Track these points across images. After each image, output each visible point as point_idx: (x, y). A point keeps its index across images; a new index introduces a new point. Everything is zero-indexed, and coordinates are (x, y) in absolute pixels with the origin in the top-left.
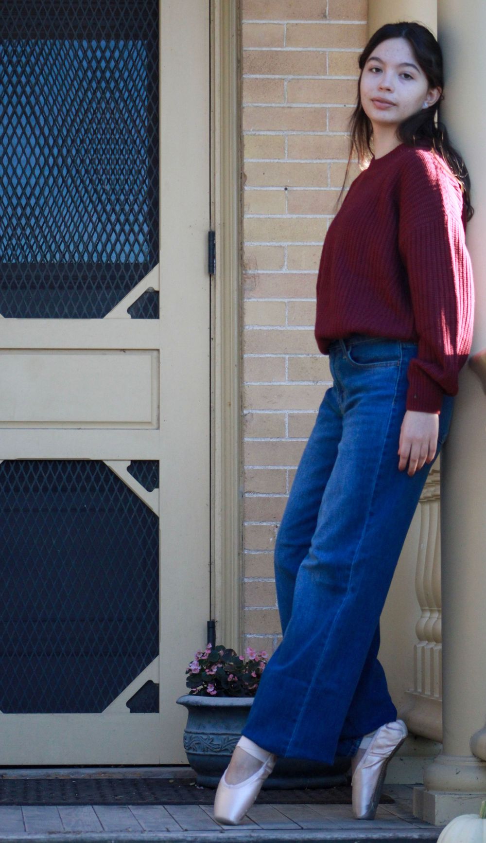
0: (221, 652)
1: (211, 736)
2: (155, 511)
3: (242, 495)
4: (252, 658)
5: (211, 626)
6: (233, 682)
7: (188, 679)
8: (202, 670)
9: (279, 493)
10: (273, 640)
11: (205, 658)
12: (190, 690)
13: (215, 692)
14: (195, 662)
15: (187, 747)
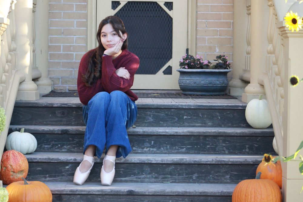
0: (190, 57)
1: (186, 80)
2: (172, 16)
3: (197, 12)
4: (198, 58)
5: (187, 50)
6: (193, 65)
7: (180, 64)
8: (184, 62)
9: (208, 12)
10: (205, 54)
11: (185, 58)
12: (180, 67)
13: (187, 68)
14: (182, 59)
15: (179, 83)
